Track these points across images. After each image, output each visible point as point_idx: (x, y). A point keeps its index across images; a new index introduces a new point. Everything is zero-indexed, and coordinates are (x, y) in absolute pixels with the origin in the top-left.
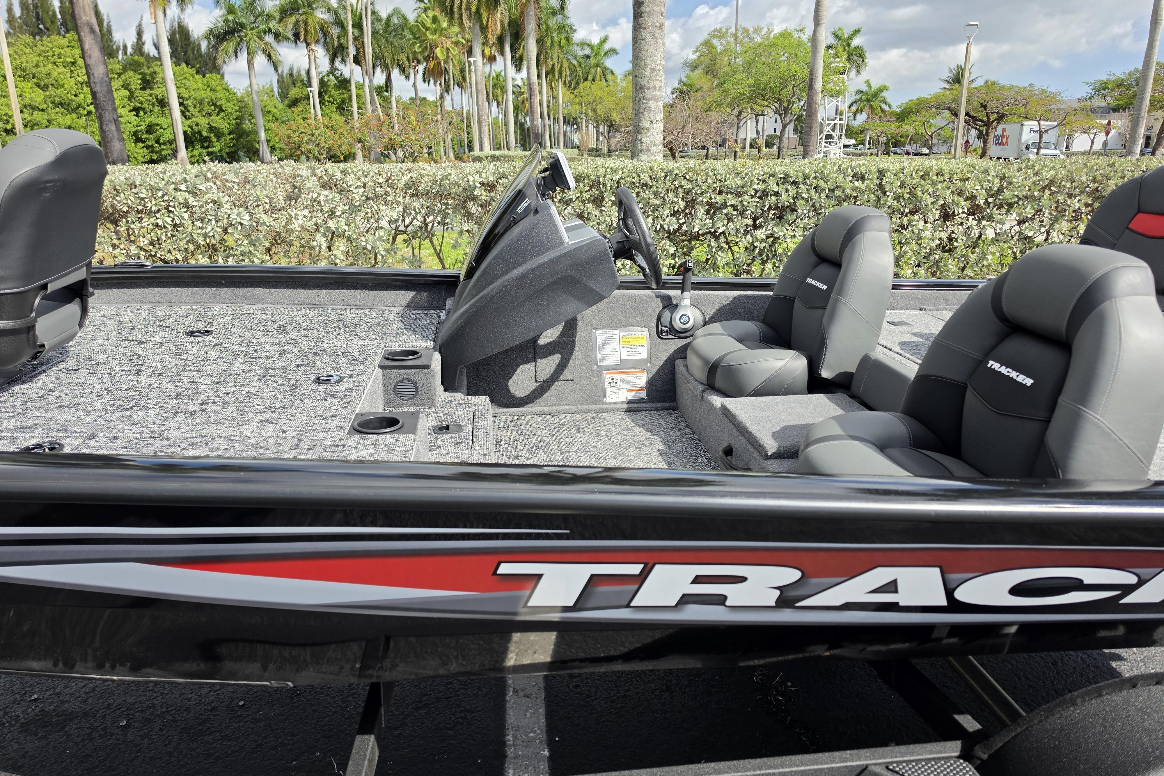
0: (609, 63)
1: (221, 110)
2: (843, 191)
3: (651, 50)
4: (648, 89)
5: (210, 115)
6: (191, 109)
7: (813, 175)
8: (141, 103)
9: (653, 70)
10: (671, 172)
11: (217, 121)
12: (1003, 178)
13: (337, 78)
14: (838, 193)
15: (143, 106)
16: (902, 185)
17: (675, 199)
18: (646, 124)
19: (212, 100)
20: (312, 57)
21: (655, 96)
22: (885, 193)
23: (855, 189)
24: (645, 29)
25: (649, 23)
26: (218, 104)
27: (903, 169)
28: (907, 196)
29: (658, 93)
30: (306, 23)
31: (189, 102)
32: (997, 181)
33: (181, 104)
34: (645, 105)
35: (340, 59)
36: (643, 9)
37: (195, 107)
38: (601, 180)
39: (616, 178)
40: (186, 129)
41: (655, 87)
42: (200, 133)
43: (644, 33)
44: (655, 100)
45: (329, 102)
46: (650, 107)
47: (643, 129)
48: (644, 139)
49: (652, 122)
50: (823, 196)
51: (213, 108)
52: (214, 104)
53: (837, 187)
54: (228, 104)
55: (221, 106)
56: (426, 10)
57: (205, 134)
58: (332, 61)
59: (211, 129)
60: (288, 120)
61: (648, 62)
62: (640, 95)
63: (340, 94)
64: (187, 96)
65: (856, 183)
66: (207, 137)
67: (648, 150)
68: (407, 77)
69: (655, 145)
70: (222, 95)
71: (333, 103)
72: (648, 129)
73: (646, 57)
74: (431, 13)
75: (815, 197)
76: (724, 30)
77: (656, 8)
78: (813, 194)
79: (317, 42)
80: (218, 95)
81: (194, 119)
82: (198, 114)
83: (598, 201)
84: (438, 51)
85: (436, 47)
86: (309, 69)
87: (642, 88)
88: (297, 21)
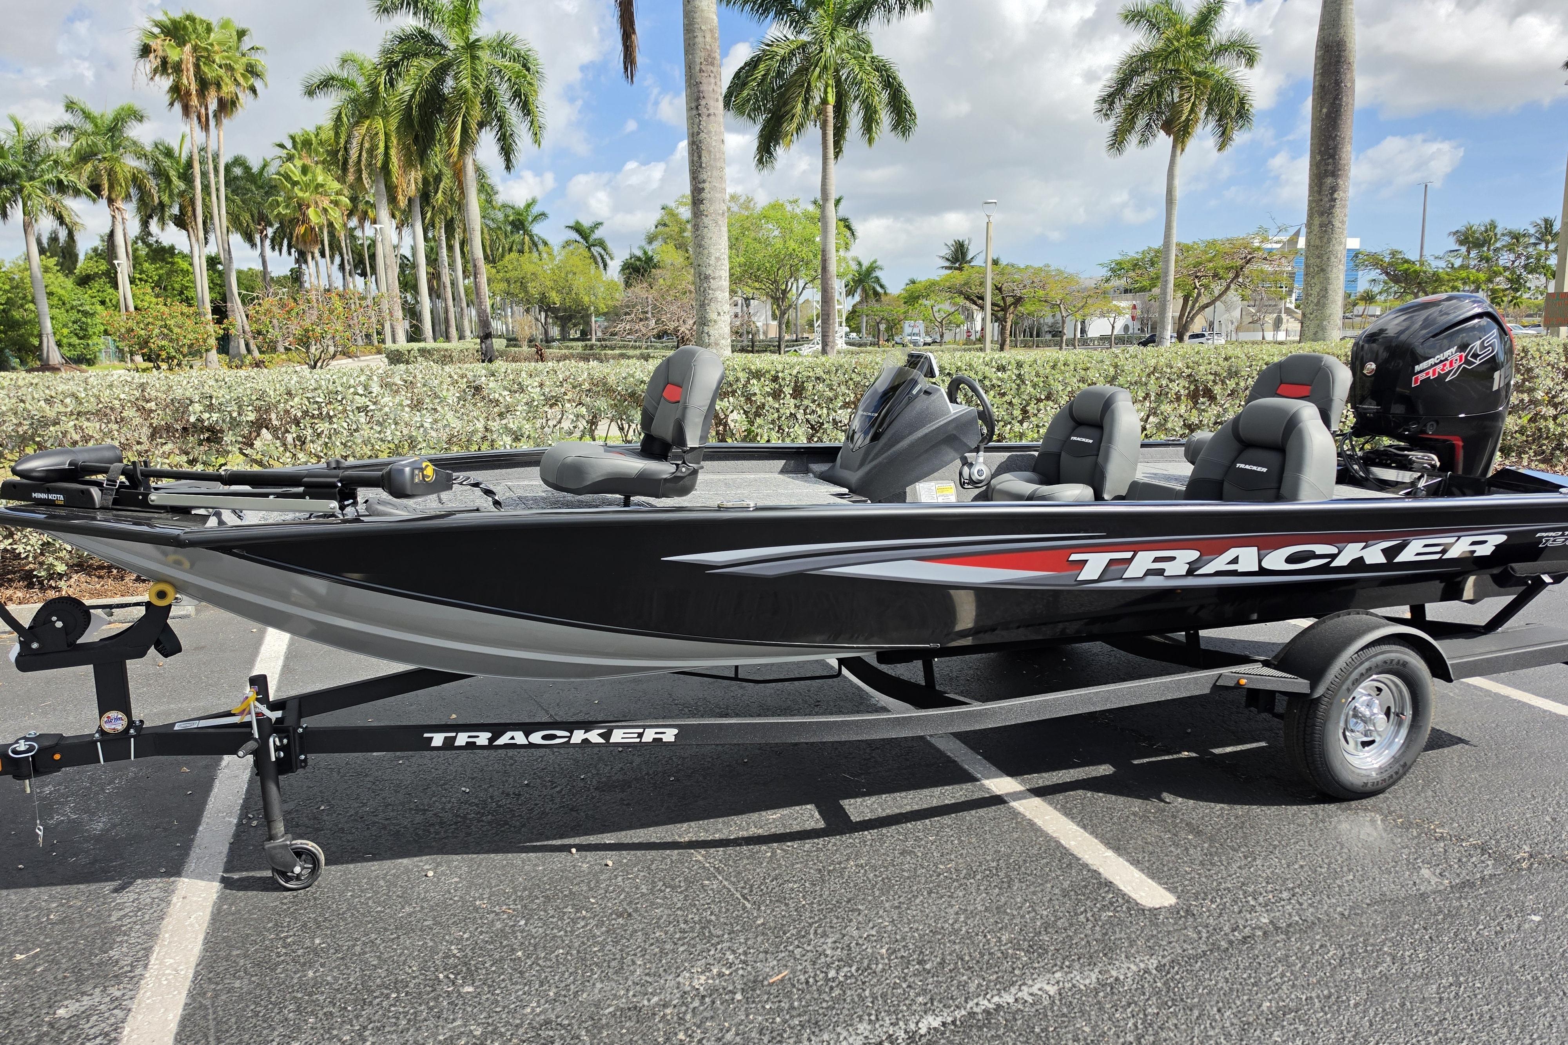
0: (538, 229)
2: (991, 380)
3: (714, 238)
4: (714, 278)
9: (717, 259)
12: (1116, 366)
13: (149, 246)
16: (1038, 375)
20: (119, 219)
21: (722, 286)
22: (1023, 382)
23: (999, 379)
25: (711, 209)
27: (1035, 361)
28: (1041, 385)
29: (722, 283)
30: (110, 172)
32: (1112, 369)
34: (710, 296)
35: (155, 219)
43: (706, 220)
44: (721, 290)
45: (141, 280)
46: (715, 298)
47: (710, 321)
53: (985, 378)
56: (290, 158)
58: (145, 224)
60: (81, 305)
61: (712, 251)
62: (705, 285)
63: (157, 269)
68: (253, 245)
69: (722, 339)
71: (146, 281)
73: (708, 245)
74: (298, 163)
77: (718, 195)
79: (128, 197)
84: (311, 212)
85: (308, 207)
86: (112, 234)
87: (707, 277)
88: (96, 168)
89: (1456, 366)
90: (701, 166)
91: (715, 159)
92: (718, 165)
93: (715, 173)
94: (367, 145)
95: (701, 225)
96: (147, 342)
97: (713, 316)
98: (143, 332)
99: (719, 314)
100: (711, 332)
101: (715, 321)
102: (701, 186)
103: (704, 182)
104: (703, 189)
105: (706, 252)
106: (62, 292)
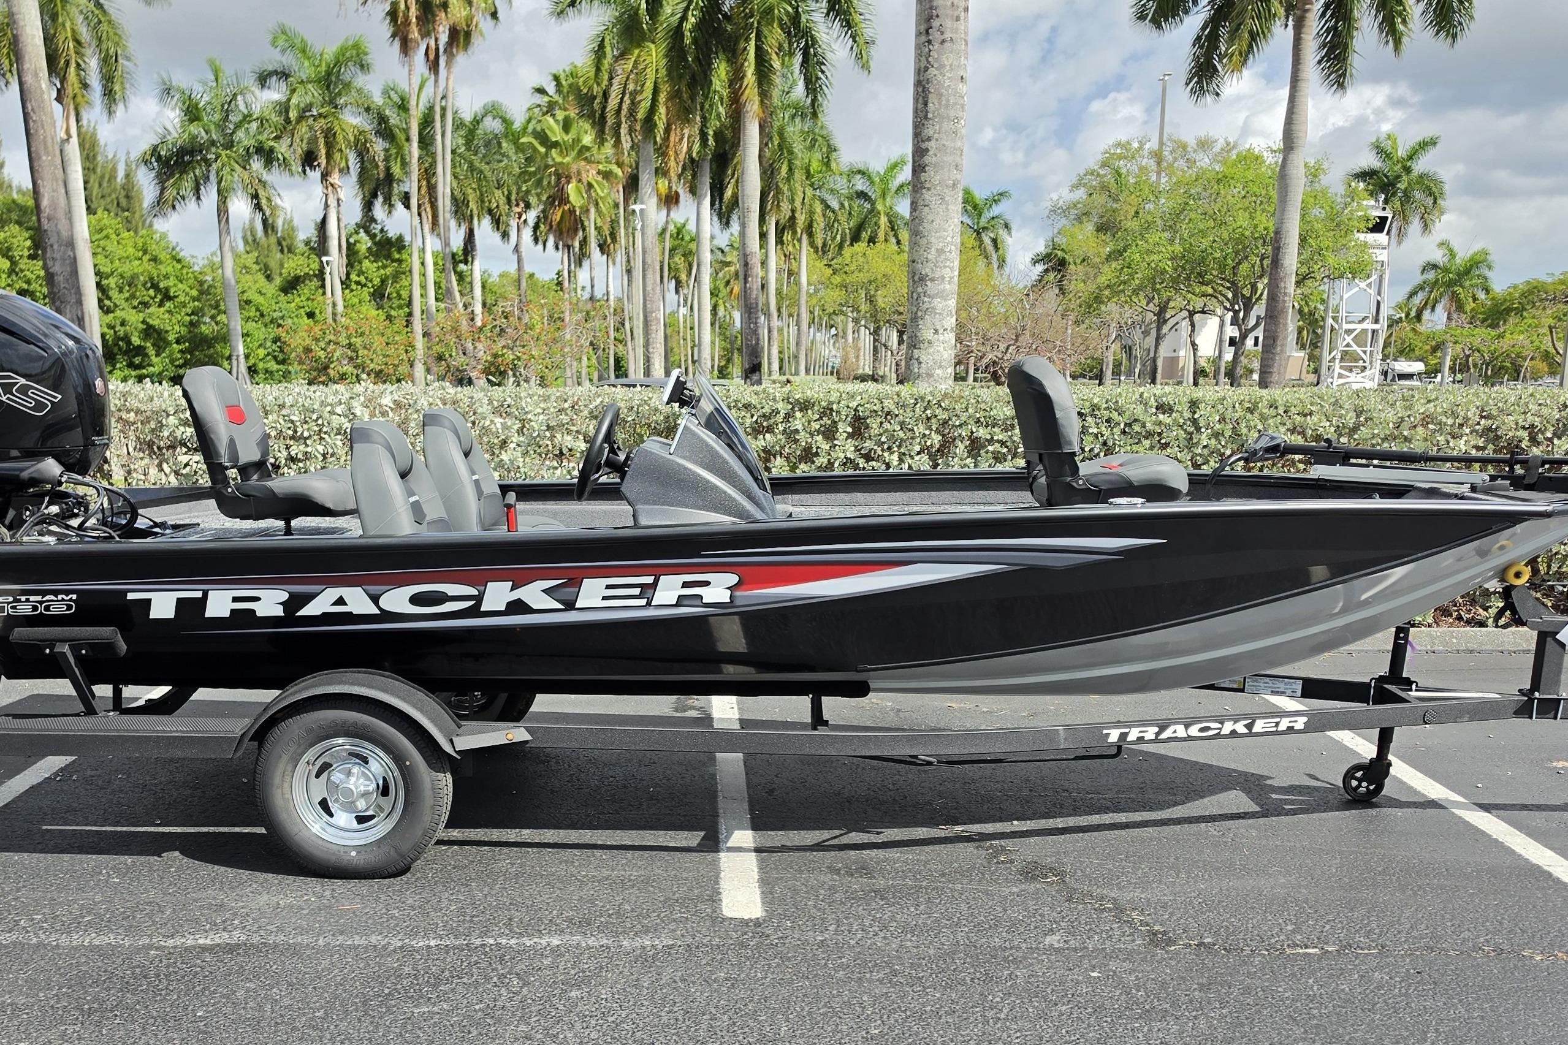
1: (167, 297)
2: (1144, 426)
3: (937, 221)
4: (932, 280)
5: (146, 305)
6: (114, 294)
7: (1104, 406)
8: (28, 282)
9: (940, 252)
10: (922, 399)
11: (158, 316)
12: (1359, 413)
13: (372, 237)
14: (1137, 428)
15: (32, 288)
16: (1222, 420)
17: (927, 432)
19: (151, 279)
20: (332, 199)
21: (944, 291)
22: (1198, 429)
23: (1160, 423)
25: (936, 180)
26: (162, 285)
27: (1224, 399)
28: (1228, 434)
29: (948, 287)
30: (327, 133)
31: (112, 282)
32: (1352, 414)
33: (99, 285)
34: (926, 306)
35: (380, 199)
37: (121, 291)
38: (835, 407)
39: (853, 404)
40: (106, 330)
41: (943, 278)
42: (127, 339)
43: (927, 195)
44: (942, 297)
45: (358, 283)
46: (934, 308)
47: (923, 342)
48: (927, 357)
50: (1117, 431)
51: (152, 292)
52: (155, 286)
53: (1136, 420)
54: (180, 286)
55: (167, 289)
56: (551, 109)
57: (136, 341)
58: (368, 206)
59: (149, 331)
61: (933, 240)
62: (920, 290)
63: (378, 268)
64: (107, 270)
65: (1161, 417)
66: (140, 347)
67: (928, 374)
68: (508, 236)
69: (940, 366)
70: (170, 269)
71: (365, 285)
73: (929, 232)
74: (560, 115)
75: (1107, 433)
76: (1136, 145)
77: (946, 161)
78: (1103, 429)
79: (345, 171)
80: (163, 269)
81: (118, 313)
82: (124, 305)
83: (829, 434)
84: (571, 188)
85: (568, 179)
86: (324, 221)
87: (923, 279)
90: (928, 117)
91: (945, 105)
92: (952, 114)
93: (944, 127)
94: (631, 87)
95: (921, 202)
96: (326, 367)
97: (927, 334)
98: (322, 354)
99: (936, 331)
100: (923, 358)
101: (930, 342)
102: (924, 145)
103: (930, 139)
104: (927, 150)
105: (924, 241)
106: (260, 300)
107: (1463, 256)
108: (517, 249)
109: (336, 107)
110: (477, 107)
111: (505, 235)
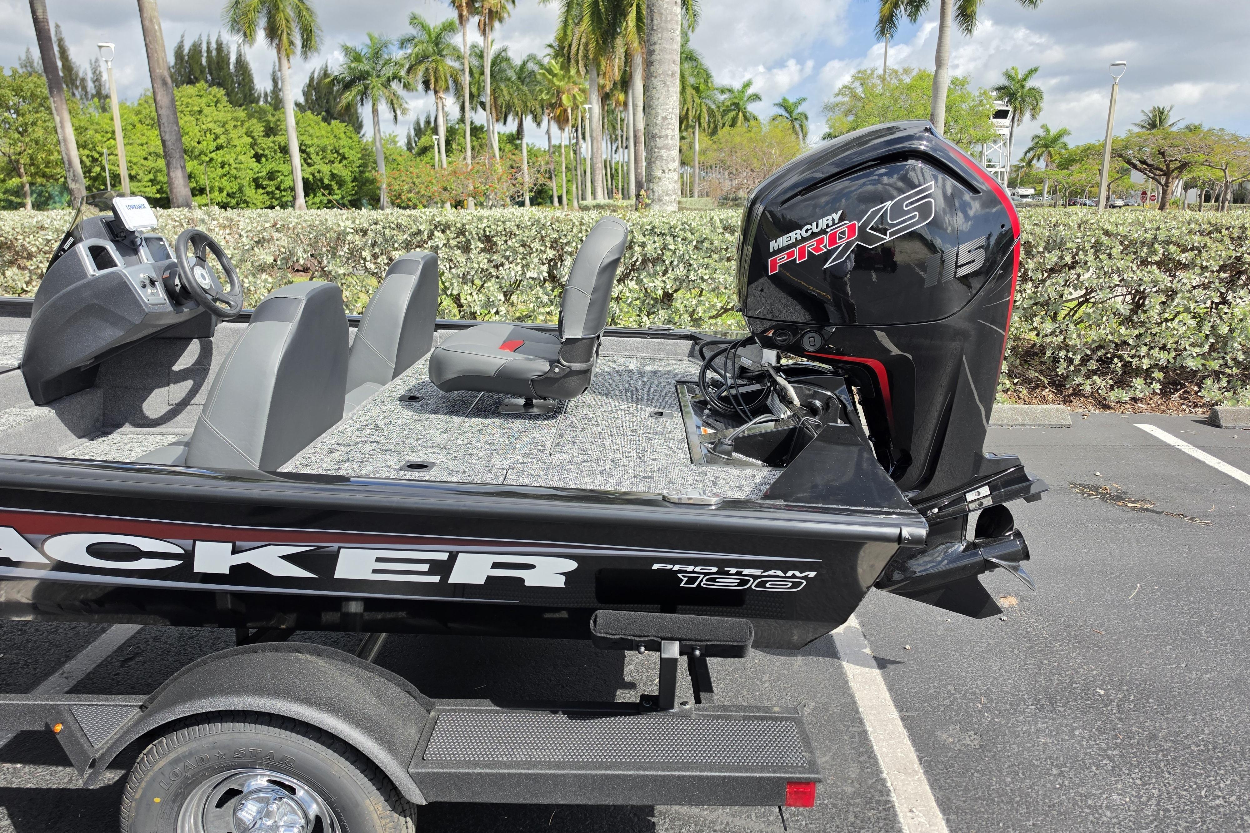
0: (752, 108)
1: (344, 158)
3: (662, 98)
4: (660, 137)
5: (333, 162)
6: (313, 156)
8: (264, 150)
9: (665, 118)
11: (339, 169)
15: (265, 153)
18: (658, 173)
19: (335, 148)
20: (440, 105)
21: (668, 144)
24: (656, 77)
26: (341, 151)
29: (670, 142)
30: (436, 71)
31: (311, 150)
33: (302, 151)
34: (656, 154)
35: (469, 105)
36: (654, 57)
37: (318, 154)
40: (307, 176)
41: (667, 136)
42: (321, 180)
43: (655, 81)
44: (667, 149)
46: (661, 156)
47: (655, 178)
48: (656, 189)
49: (664, 171)
51: (335, 155)
52: (337, 152)
53: (706, 238)
54: (351, 152)
55: (344, 154)
56: (555, 56)
57: (326, 181)
58: (462, 109)
59: (333, 176)
61: (659, 111)
62: (652, 144)
64: (309, 143)
66: (328, 185)
67: (660, 200)
69: (667, 194)
70: (345, 143)
72: (659, 178)
73: (657, 105)
74: (560, 60)
77: (668, 57)
79: (447, 89)
80: (342, 143)
81: (316, 166)
82: (321, 162)
84: (564, 98)
85: (564, 93)
86: (436, 117)
87: (654, 137)
88: (427, 69)
89: (842, 243)
90: (652, 29)
91: (666, 21)
92: (669, 26)
93: (666, 35)
94: (583, 40)
95: (651, 86)
102: (652, 48)
103: (655, 44)
104: (654, 51)
105: (654, 112)
107: (1053, 132)
108: (548, 132)
109: (442, 56)
110: (524, 57)
111: (539, 124)
